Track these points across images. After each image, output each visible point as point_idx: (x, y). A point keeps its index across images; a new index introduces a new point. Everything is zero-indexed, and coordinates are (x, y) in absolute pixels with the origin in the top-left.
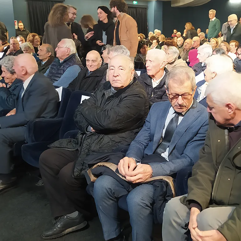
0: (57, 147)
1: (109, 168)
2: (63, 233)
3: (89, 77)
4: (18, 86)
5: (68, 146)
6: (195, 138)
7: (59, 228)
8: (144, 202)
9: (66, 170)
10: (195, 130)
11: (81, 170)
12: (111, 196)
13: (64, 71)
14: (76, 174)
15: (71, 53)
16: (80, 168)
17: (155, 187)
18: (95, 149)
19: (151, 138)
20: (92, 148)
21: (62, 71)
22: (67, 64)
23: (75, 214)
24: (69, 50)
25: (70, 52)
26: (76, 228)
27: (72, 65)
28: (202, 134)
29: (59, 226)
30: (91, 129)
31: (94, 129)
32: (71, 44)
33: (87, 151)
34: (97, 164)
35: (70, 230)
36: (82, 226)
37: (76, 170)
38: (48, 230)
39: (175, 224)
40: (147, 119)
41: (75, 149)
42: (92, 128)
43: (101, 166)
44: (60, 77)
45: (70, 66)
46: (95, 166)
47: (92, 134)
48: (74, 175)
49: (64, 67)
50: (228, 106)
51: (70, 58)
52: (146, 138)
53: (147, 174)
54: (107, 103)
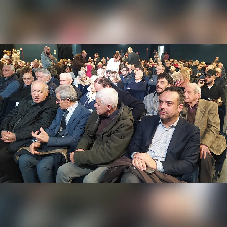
1: (26, 150)
8: (46, 167)
12: (30, 166)
13: (8, 85)
17: (55, 158)
21: (6, 85)
27: (13, 81)
39: (63, 180)
44: (4, 89)
46: (18, 151)
50: (108, 106)
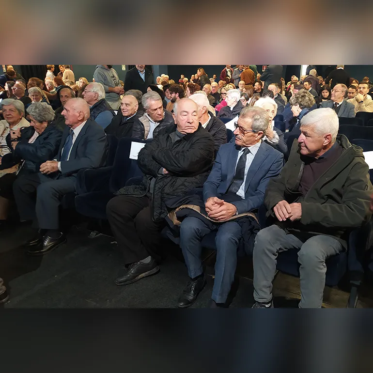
0: (124, 195)
1: (192, 209)
2: (136, 278)
3: (126, 123)
4: (51, 133)
5: (136, 193)
6: (268, 175)
7: (132, 273)
9: (144, 214)
10: (266, 168)
11: (161, 213)
13: (95, 118)
14: (156, 218)
15: (100, 99)
16: (158, 212)
18: (168, 192)
19: (223, 178)
20: (165, 191)
21: (92, 118)
22: (98, 110)
23: (148, 260)
24: (97, 94)
25: (98, 96)
26: (149, 273)
27: (104, 111)
28: (273, 171)
29: (132, 272)
30: (164, 171)
31: (167, 170)
32: (99, 88)
33: (160, 194)
34: (180, 207)
35: (143, 275)
36: (155, 270)
37: (155, 213)
38: (122, 276)
39: (267, 252)
40: (217, 160)
41: (144, 195)
42: (164, 169)
43: (183, 208)
45: (101, 112)
46: (177, 209)
47: (165, 176)
48: (154, 219)
49: (94, 112)
50: (326, 137)
51: (100, 104)
52: (218, 178)
53: (229, 211)
54: (175, 146)
